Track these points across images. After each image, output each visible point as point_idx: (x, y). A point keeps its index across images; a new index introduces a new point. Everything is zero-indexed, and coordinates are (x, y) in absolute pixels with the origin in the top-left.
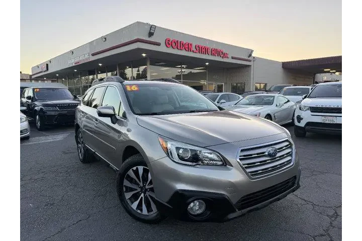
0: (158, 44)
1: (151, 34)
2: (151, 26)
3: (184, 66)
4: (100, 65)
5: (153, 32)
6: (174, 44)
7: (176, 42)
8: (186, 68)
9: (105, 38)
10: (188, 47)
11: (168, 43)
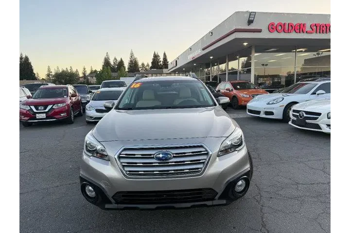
0: (260, 31)
1: (250, 22)
2: (251, 13)
3: (303, 50)
4: (211, 57)
5: (252, 19)
6: (280, 28)
7: (283, 26)
8: (305, 51)
9: (212, 33)
10: (300, 28)
11: (272, 28)
